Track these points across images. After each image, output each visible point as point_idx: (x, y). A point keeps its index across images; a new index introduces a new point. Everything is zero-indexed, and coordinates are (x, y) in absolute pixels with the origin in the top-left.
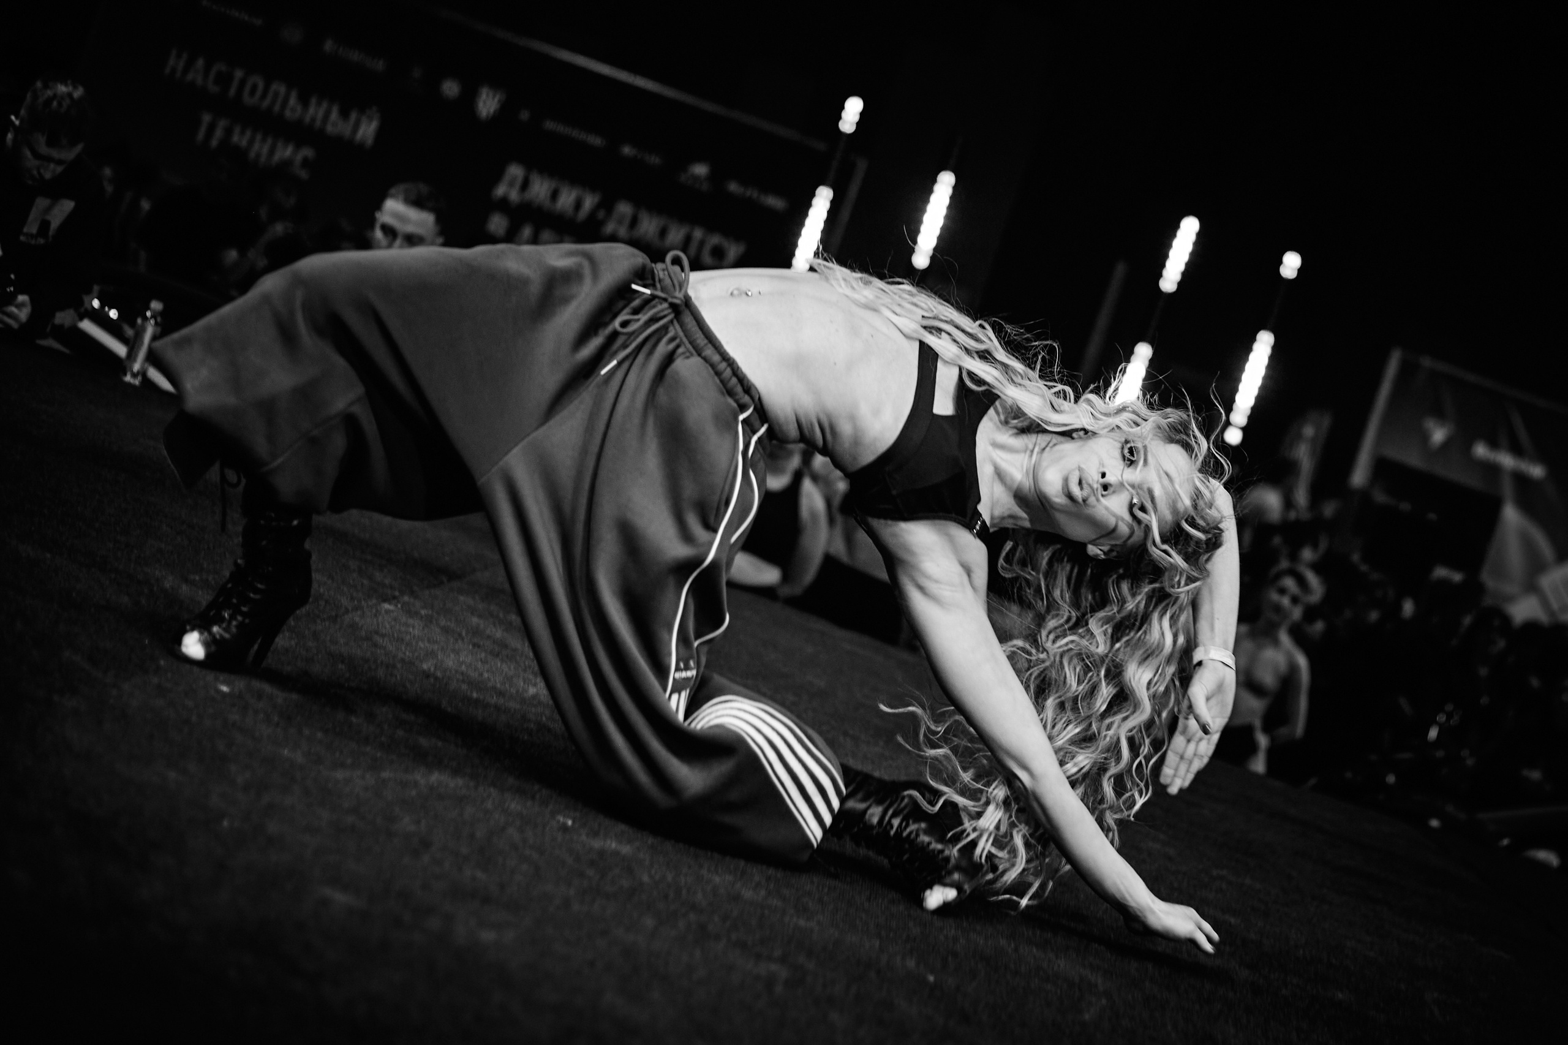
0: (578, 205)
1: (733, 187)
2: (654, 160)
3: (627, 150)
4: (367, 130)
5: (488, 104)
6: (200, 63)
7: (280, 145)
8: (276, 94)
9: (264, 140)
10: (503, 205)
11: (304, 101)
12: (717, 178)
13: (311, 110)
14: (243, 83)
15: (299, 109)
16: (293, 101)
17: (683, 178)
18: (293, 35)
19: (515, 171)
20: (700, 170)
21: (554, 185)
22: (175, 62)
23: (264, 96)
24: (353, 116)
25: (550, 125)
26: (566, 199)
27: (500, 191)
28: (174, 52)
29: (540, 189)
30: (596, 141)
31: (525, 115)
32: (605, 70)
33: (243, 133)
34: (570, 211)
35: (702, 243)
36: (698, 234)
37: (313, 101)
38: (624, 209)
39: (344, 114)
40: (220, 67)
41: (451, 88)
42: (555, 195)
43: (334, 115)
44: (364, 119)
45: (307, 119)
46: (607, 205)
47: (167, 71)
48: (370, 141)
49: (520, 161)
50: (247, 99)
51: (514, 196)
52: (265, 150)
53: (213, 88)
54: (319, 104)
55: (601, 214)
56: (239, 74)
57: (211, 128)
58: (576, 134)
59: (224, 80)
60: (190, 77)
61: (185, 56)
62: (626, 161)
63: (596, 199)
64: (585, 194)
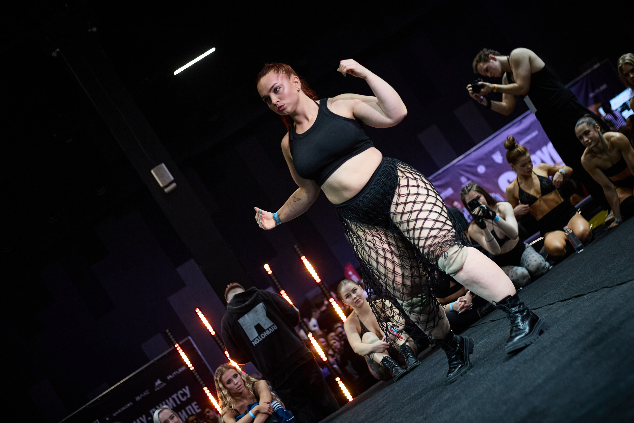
1: (170, 377)
2: (146, 393)
3: (138, 398)
12: (164, 380)
17: (156, 390)
20: (159, 382)
25: (114, 415)
30: (129, 405)
32: (113, 388)
35: (178, 397)
36: (174, 396)
58: (124, 408)
62: (140, 401)
63: (144, 416)
64: (141, 418)
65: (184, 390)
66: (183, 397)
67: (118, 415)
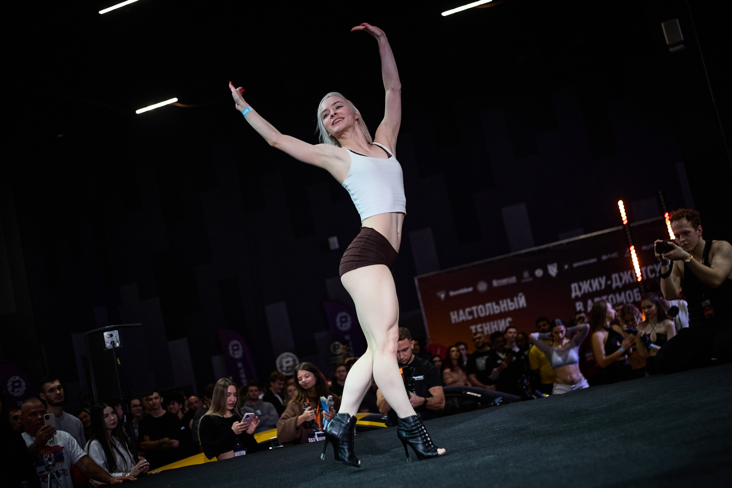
0: (600, 285)
1: (644, 247)
2: (614, 255)
3: (604, 257)
4: (521, 301)
5: (553, 270)
6: (461, 312)
7: (499, 322)
8: (489, 307)
9: (494, 324)
10: (577, 299)
11: (498, 304)
12: (638, 248)
13: (502, 306)
14: (477, 310)
15: (497, 307)
16: (495, 307)
17: (626, 255)
18: (482, 287)
19: (574, 286)
21: (588, 282)
22: (454, 317)
23: (486, 311)
24: (515, 299)
25: (575, 265)
26: (595, 285)
27: (573, 295)
28: (452, 314)
29: (585, 286)
30: (592, 261)
31: (566, 267)
32: (582, 237)
33: (486, 326)
34: (598, 288)
35: (646, 271)
37: (501, 302)
38: (615, 276)
39: (512, 300)
40: (468, 310)
41: (539, 273)
42: (591, 285)
43: (510, 304)
44: (519, 298)
45: (503, 310)
46: (609, 278)
47: (453, 321)
48: (525, 305)
49: (574, 282)
50: (482, 315)
51: (579, 294)
52: (496, 326)
53: (470, 318)
54: (503, 303)
55: (609, 282)
56: (474, 308)
57: (476, 329)
58: (586, 262)
59: (471, 313)
60: (461, 319)
61: (456, 313)
62: (606, 261)
63: (604, 278)
64: (600, 279)
65: (655, 266)
66: (652, 273)
67: (578, 267)
